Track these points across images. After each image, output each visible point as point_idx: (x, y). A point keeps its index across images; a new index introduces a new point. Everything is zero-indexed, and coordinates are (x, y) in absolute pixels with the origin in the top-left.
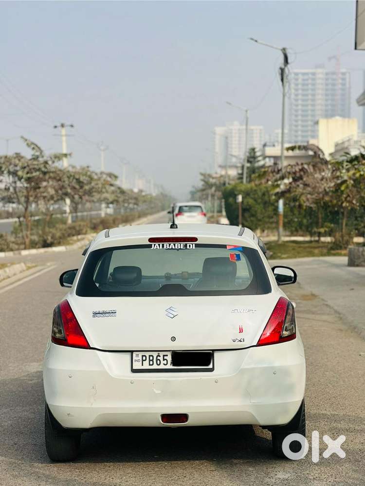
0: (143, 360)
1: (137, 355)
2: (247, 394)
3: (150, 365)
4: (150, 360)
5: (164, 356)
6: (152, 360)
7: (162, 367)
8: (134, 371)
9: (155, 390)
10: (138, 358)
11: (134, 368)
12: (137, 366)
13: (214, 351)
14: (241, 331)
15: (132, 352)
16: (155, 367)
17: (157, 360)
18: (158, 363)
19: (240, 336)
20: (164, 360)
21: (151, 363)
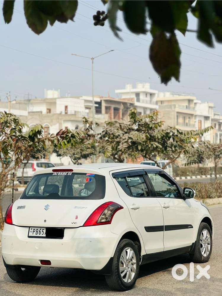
0: (33, 232)
1: (32, 229)
2: (77, 252)
3: (36, 234)
4: (36, 232)
5: (43, 230)
6: (37, 232)
7: (41, 235)
8: (29, 237)
9: (36, 247)
10: (31, 231)
11: (29, 235)
12: (31, 234)
13: (64, 228)
14: (77, 218)
15: (30, 227)
16: (38, 235)
17: (40, 232)
18: (40, 233)
19: (75, 221)
20: (42, 232)
21: (37, 233)
